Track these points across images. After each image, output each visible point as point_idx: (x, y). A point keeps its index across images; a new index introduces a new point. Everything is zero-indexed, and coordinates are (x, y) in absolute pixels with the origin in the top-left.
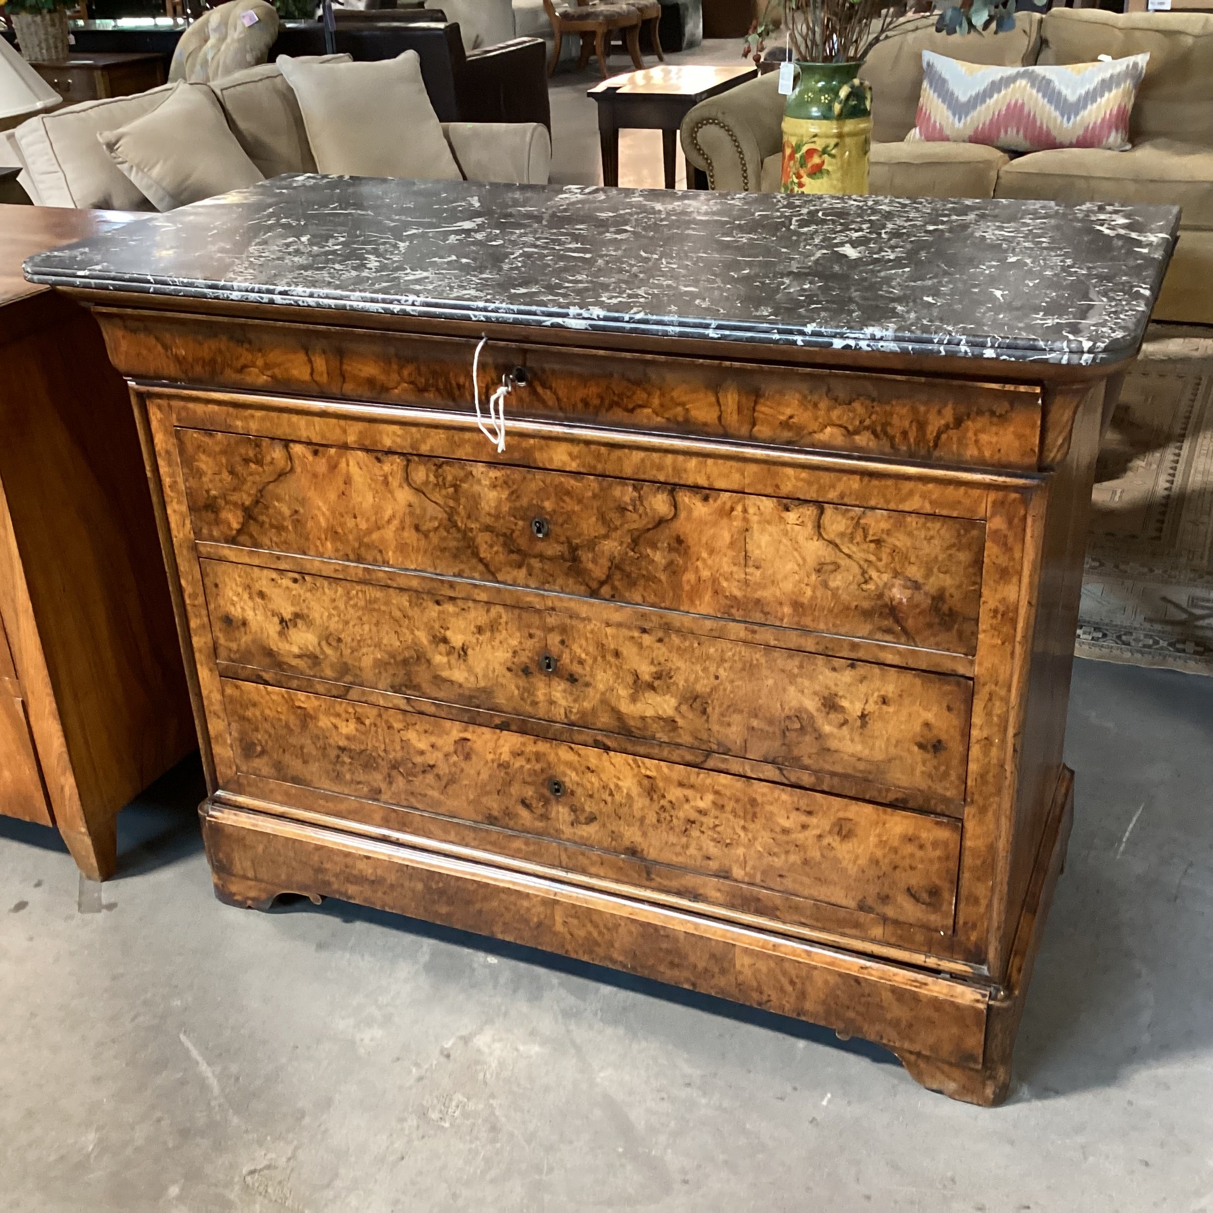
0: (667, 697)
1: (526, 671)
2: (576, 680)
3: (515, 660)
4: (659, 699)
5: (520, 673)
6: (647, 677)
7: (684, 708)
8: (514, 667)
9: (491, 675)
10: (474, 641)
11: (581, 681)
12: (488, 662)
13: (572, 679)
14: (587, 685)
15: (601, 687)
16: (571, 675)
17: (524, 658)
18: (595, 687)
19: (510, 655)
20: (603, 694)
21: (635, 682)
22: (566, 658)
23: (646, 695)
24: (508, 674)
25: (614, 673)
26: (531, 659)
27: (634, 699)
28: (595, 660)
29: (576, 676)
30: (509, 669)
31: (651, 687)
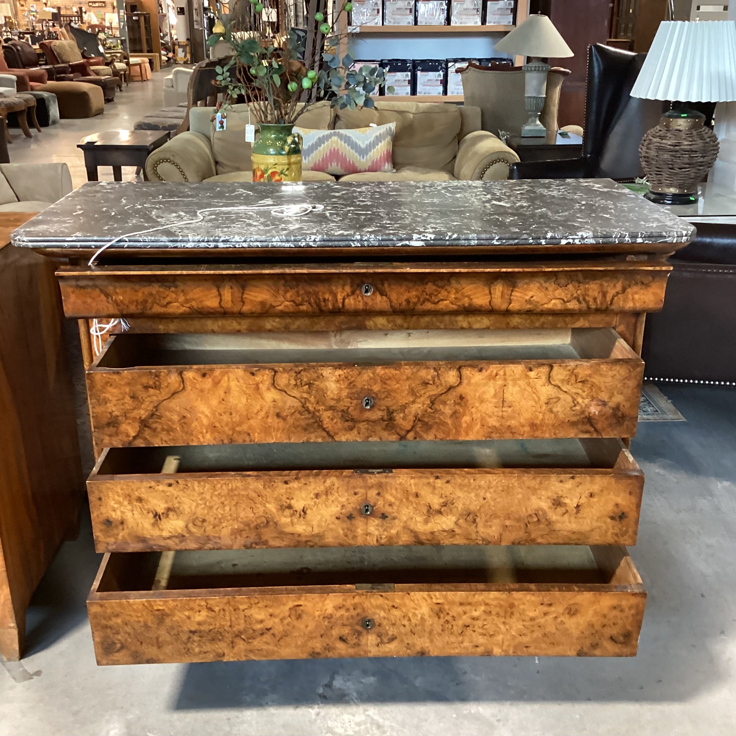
0: (449, 517)
1: (350, 517)
2: (387, 517)
3: (343, 511)
4: (444, 519)
5: (346, 519)
6: (436, 507)
7: (461, 521)
8: (341, 516)
9: (323, 524)
10: (313, 504)
11: (390, 517)
12: (322, 516)
13: (384, 516)
14: (394, 518)
15: (404, 518)
16: (383, 514)
17: (349, 508)
18: (400, 519)
19: (339, 509)
20: (405, 522)
21: (428, 511)
22: (380, 503)
23: (436, 518)
24: (337, 521)
25: (414, 508)
26: (355, 509)
27: (426, 522)
28: (401, 501)
29: (387, 514)
30: (338, 518)
31: (440, 512)
